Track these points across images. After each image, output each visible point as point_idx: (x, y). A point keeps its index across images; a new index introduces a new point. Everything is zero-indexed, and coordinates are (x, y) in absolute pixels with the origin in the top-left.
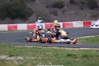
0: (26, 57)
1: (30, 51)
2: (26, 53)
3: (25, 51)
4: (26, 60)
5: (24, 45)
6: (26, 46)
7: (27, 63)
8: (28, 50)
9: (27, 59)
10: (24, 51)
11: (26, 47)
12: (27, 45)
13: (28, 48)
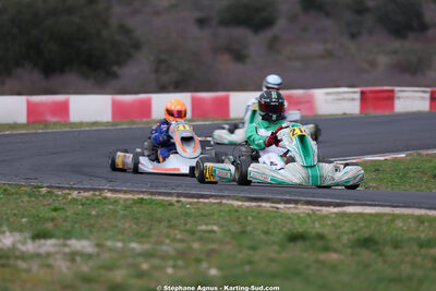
0: (109, 243)
1: (124, 217)
2: (105, 225)
3: (104, 215)
4: (106, 256)
5: (100, 190)
6: (109, 195)
7: (109, 268)
8: (115, 211)
9: (111, 250)
10: (98, 216)
11: (105, 198)
12: (109, 190)
13: (116, 202)
